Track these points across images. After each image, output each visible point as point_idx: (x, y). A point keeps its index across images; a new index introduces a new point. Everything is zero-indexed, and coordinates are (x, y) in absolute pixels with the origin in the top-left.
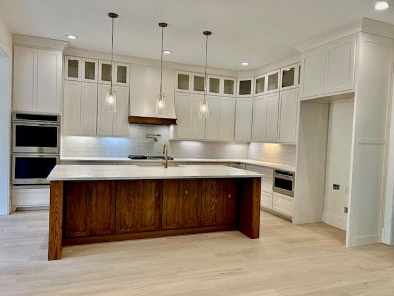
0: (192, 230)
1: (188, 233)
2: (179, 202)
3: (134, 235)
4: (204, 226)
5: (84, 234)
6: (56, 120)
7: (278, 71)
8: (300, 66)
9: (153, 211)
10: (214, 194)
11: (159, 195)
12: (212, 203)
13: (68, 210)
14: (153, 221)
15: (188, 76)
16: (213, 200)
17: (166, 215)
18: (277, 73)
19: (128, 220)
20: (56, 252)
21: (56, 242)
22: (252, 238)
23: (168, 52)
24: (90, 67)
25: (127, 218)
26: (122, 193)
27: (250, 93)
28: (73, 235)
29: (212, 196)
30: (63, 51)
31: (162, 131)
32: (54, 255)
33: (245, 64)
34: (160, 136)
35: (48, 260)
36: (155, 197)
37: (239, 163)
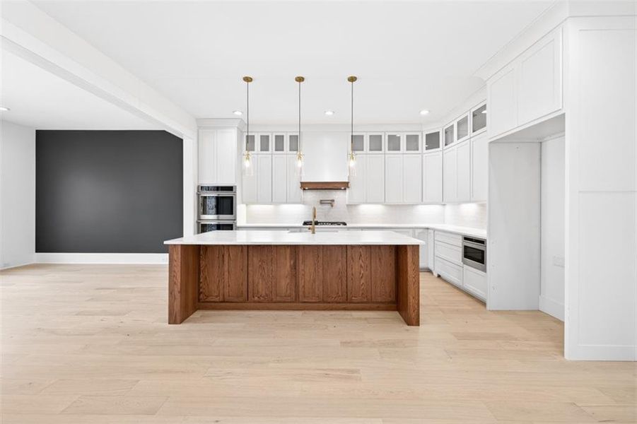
0: (335, 305)
1: (332, 309)
2: (318, 272)
3: (268, 305)
4: (350, 303)
5: (217, 299)
6: (232, 190)
7: (468, 114)
9: (288, 281)
10: (363, 265)
11: (295, 263)
12: (361, 276)
13: (202, 274)
14: (289, 292)
15: (362, 136)
16: (362, 272)
17: (304, 286)
18: (467, 117)
19: (262, 288)
20: (175, 317)
21: (175, 306)
22: (408, 325)
23: (329, 113)
24: (265, 139)
25: (260, 286)
26: (255, 259)
27: (439, 147)
28: (207, 300)
29: (361, 266)
30: (238, 128)
31: (337, 196)
32: (173, 320)
33: (424, 112)
34: (333, 201)
35: (169, 323)
36: (290, 265)
37: (428, 229)
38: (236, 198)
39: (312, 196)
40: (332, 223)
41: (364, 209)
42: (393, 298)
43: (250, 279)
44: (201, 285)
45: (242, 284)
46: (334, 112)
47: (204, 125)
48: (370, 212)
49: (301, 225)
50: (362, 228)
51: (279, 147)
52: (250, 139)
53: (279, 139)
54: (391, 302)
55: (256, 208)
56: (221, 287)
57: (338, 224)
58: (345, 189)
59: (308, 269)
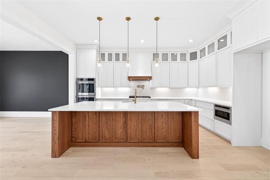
0: (148, 144)
2: (139, 125)
3: (110, 144)
4: (156, 143)
5: (82, 141)
6: (94, 80)
7: (215, 40)
8: (231, 32)
9: (122, 130)
11: (126, 120)
12: (162, 128)
13: (73, 127)
14: (122, 137)
15: (158, 54)
16: (163, 125)
17: (130, 133)
18: (214, 42)
19: (107, 135)
20: (55, 153)
21: (55, 148)
22: (192, 158)
23: (142, 41)
24: (110, 55)
25: (106, 133)
26: (103, 118)
27: (197, 59)
28: (76, 141)
29: (163, 122)
30: (96, 49)
31: (146, 83)
32: (54, 155)
33: (191, 41)
34: (144, 86)
35: (52, 157)
36: (123, 121)
37: (191, 100)
38: (95, 84)
39: (133, 84)
40: (143, 97)
41: (159, 90)
42: (181, 140)
43: (101, 129)
44: (73, 133)
45: (96, 132)
46: (145, 40)
47: (79, 48)
48: (162, 91)
49: (128, 98)
50: (159, 100)
51: (117, 59)
52: (103, 55)
53: (117, 55)
54: (179, 142)
55: (106, 89)
56: (84, 134)
57: (146, 97)
58: (150, 80)
59: (132, 124)
